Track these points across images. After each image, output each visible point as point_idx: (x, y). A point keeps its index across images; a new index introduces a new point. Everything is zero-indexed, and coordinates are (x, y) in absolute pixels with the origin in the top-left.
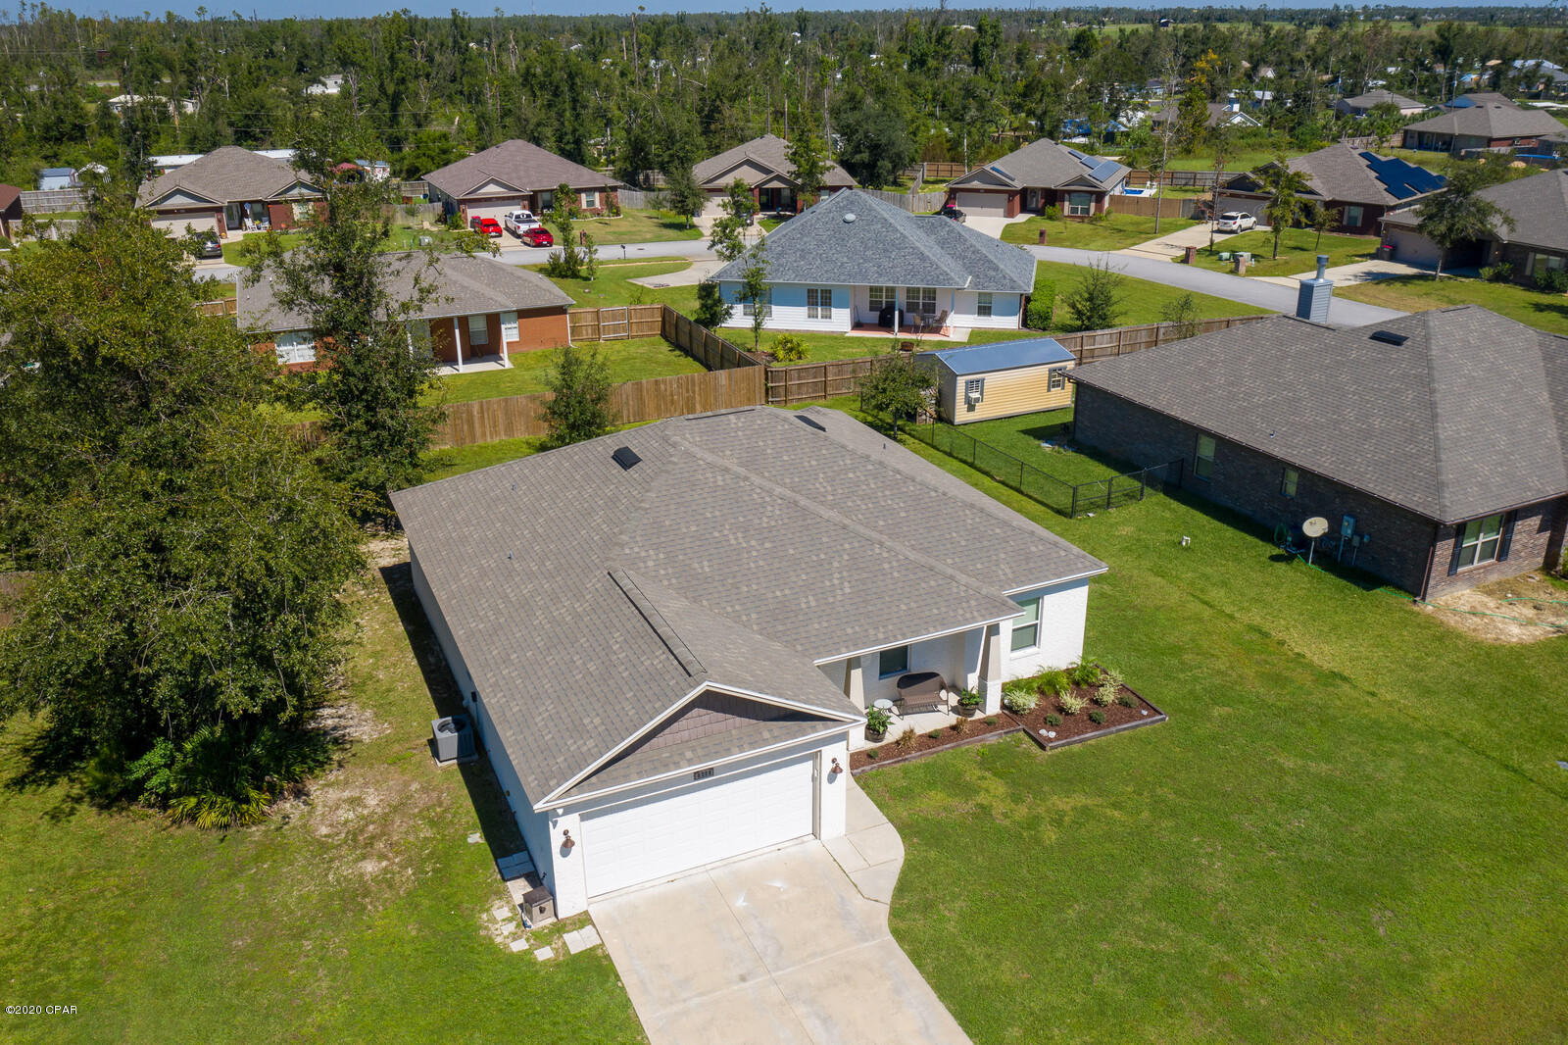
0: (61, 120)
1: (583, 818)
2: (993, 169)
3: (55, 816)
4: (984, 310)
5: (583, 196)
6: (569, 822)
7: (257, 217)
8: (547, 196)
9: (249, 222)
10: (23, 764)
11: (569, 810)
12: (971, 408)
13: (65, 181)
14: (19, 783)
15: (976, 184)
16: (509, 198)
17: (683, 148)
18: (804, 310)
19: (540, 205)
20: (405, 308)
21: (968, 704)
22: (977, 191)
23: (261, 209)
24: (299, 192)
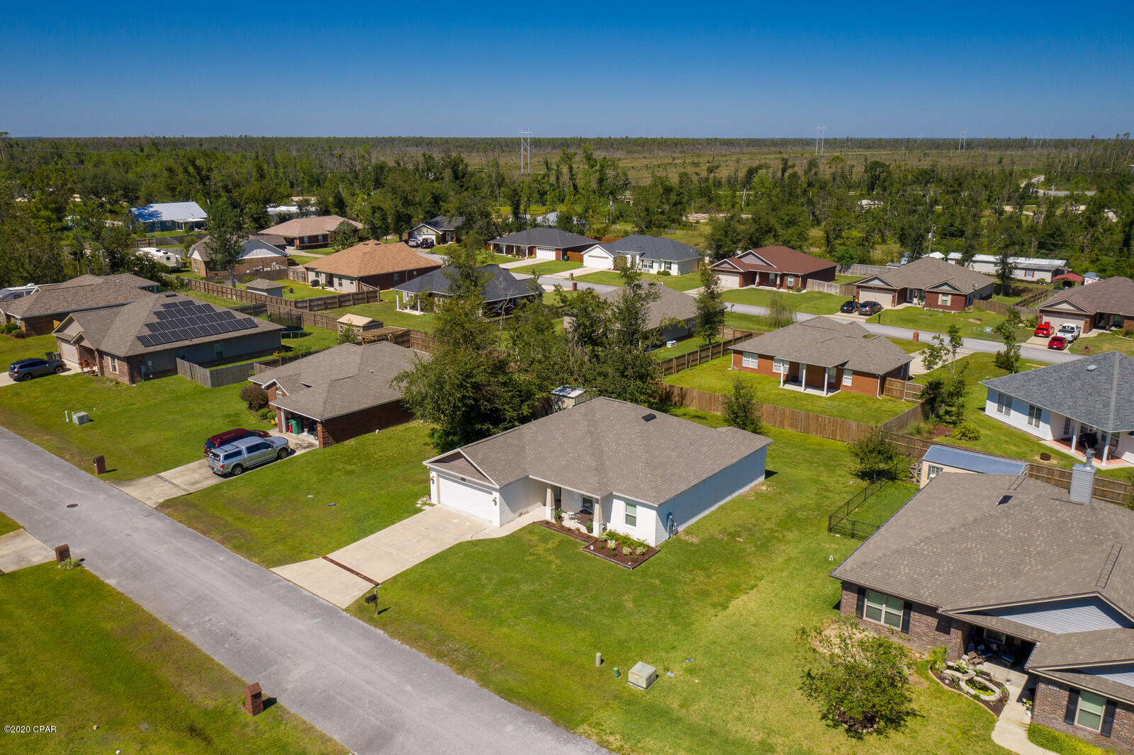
1: (438, 476)
7: (922, 298)
8: (1117, 319)
9: (915, 300)
16: (1076, 314)
18: (1027, 418)
19: (1111, 323)
23: (922, 294)
24: (945, 288)
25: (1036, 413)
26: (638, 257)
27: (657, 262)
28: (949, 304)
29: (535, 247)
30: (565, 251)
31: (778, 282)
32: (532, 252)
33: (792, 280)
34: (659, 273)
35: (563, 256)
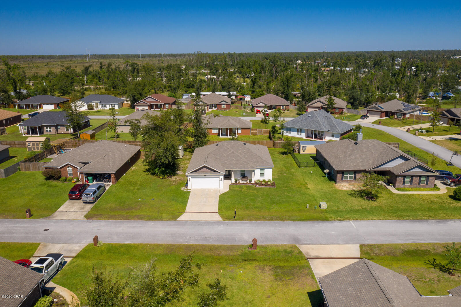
0: (190, 83)
1: (192, 178)
2: (379, 106)
3: (147, 175)
4: (333, 136)
5: (281, 106)
6: (190, 177)
7: (215, 107)
8: (274, 106)
9: (213, 108)
10: (146, 170)
11: (190, 176)
12: (304, 151)
13: (187, 96)
14: (145, 171)
15: (373, 109)
16: (264, 106)
17: (312, 97)
18: (297, 133)
19: (272, 108)
20: (205, 124)
21: (250, 181)
22: (374, 111)
23: (216, 106)
24: (223, 102)
25: (299, 131)
26: (99, 103)
27: (108, 105)
28: (225, 108)
29: (42, 104)
30: (58, 104)
31: (163, 107)
32: (40, 106)
33: (168, 106)
34: (110, 109)
35: (58, 106)
